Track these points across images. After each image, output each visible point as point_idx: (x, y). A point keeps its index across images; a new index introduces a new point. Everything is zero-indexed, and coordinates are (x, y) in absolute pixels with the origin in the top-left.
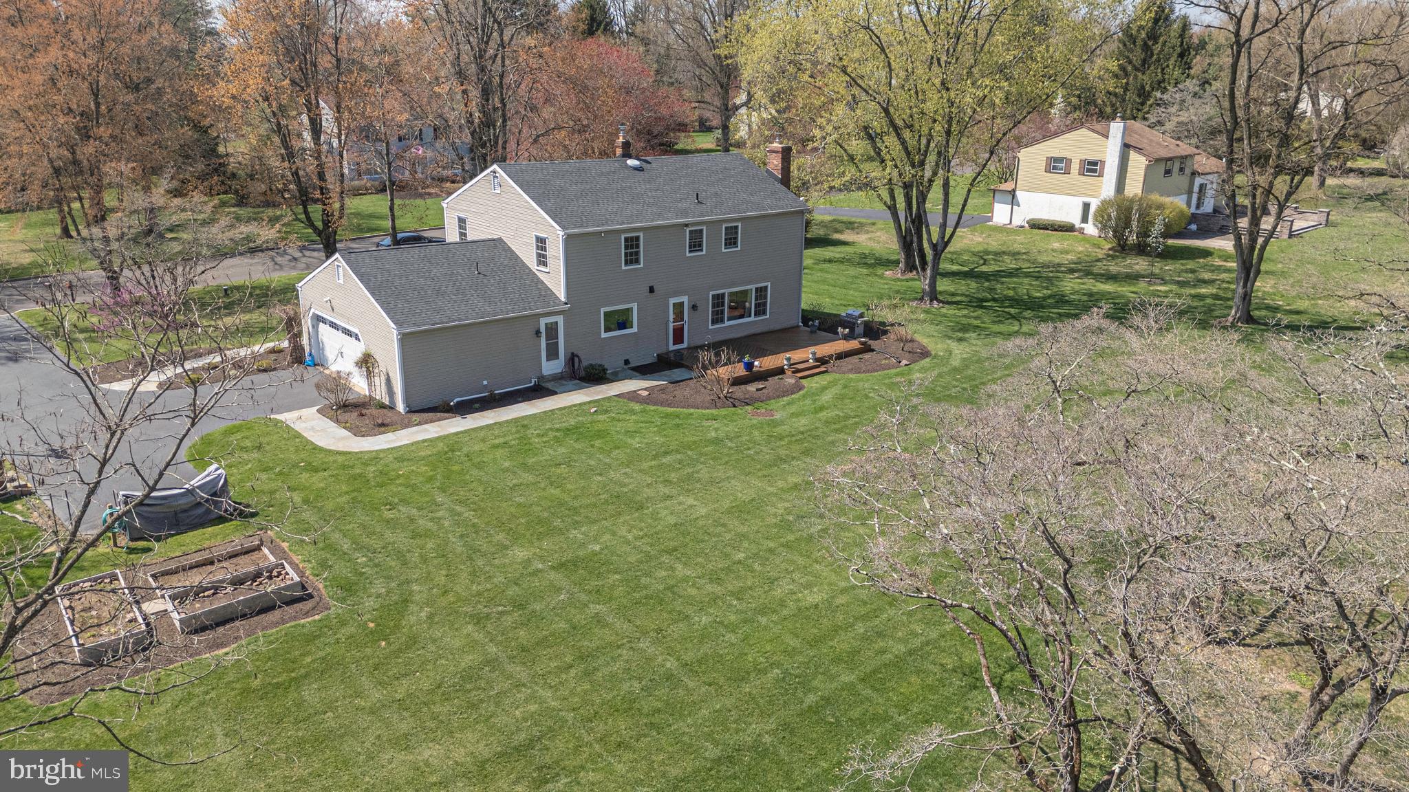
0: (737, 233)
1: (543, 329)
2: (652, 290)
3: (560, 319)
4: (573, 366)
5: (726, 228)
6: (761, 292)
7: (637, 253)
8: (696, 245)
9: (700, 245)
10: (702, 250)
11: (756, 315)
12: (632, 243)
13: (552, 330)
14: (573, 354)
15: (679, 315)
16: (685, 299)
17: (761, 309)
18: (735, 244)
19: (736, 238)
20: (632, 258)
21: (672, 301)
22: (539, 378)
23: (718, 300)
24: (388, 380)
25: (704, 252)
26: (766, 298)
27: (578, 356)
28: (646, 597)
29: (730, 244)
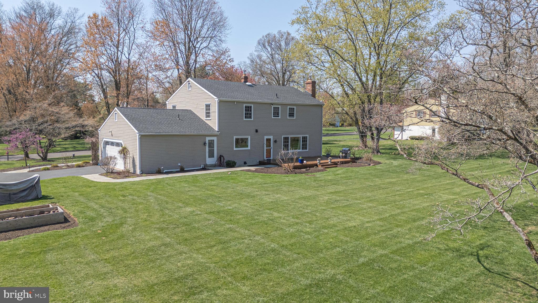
0: (294, 111)
1: (207, 142)
2: (257, 131)
3: (215, 139)
4: (221, 161)
5: (289, 108)
6: (305, 139)
7: (251, 114)
8: (276, 114)
9: (278, 114)
10: (279, 117)
11: (302, 149)
12: (248, 109)
13: (211, 144)
14: (220, 155)
15: (269, 145)
16: (271, 137)
17: (304, 147)
18: (293, 116)
19: (293, 113)
20: (248, 115)
21: (266, 137)
22: (205, 165)
23: (286, 139)
24: (134, 160)
25: (280, 118)
26: (306, 142)
27: (223, 156)
28: (258, 222)
29: (291, 116)
